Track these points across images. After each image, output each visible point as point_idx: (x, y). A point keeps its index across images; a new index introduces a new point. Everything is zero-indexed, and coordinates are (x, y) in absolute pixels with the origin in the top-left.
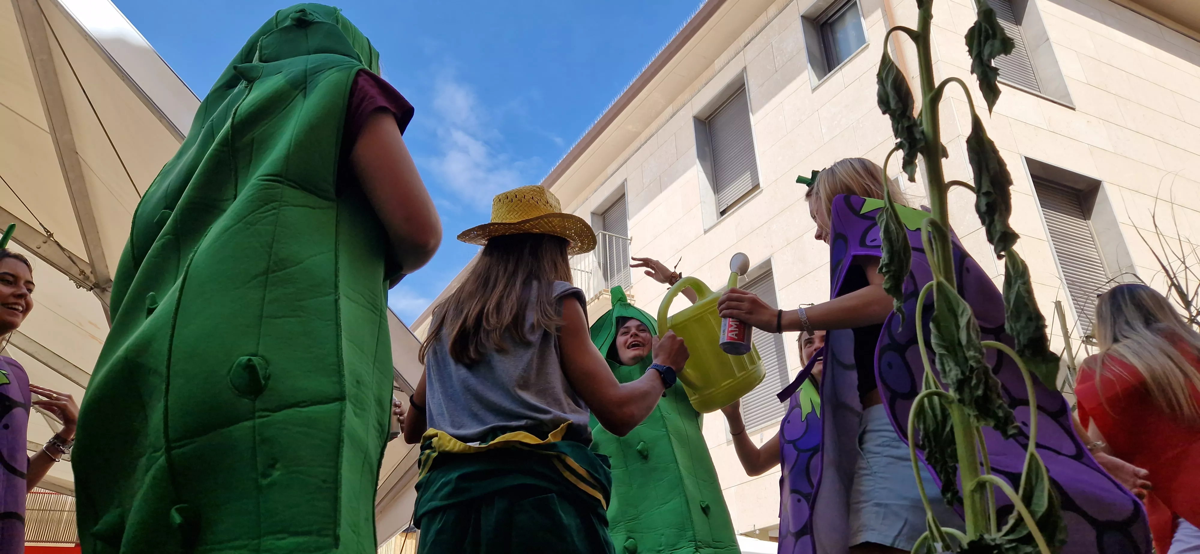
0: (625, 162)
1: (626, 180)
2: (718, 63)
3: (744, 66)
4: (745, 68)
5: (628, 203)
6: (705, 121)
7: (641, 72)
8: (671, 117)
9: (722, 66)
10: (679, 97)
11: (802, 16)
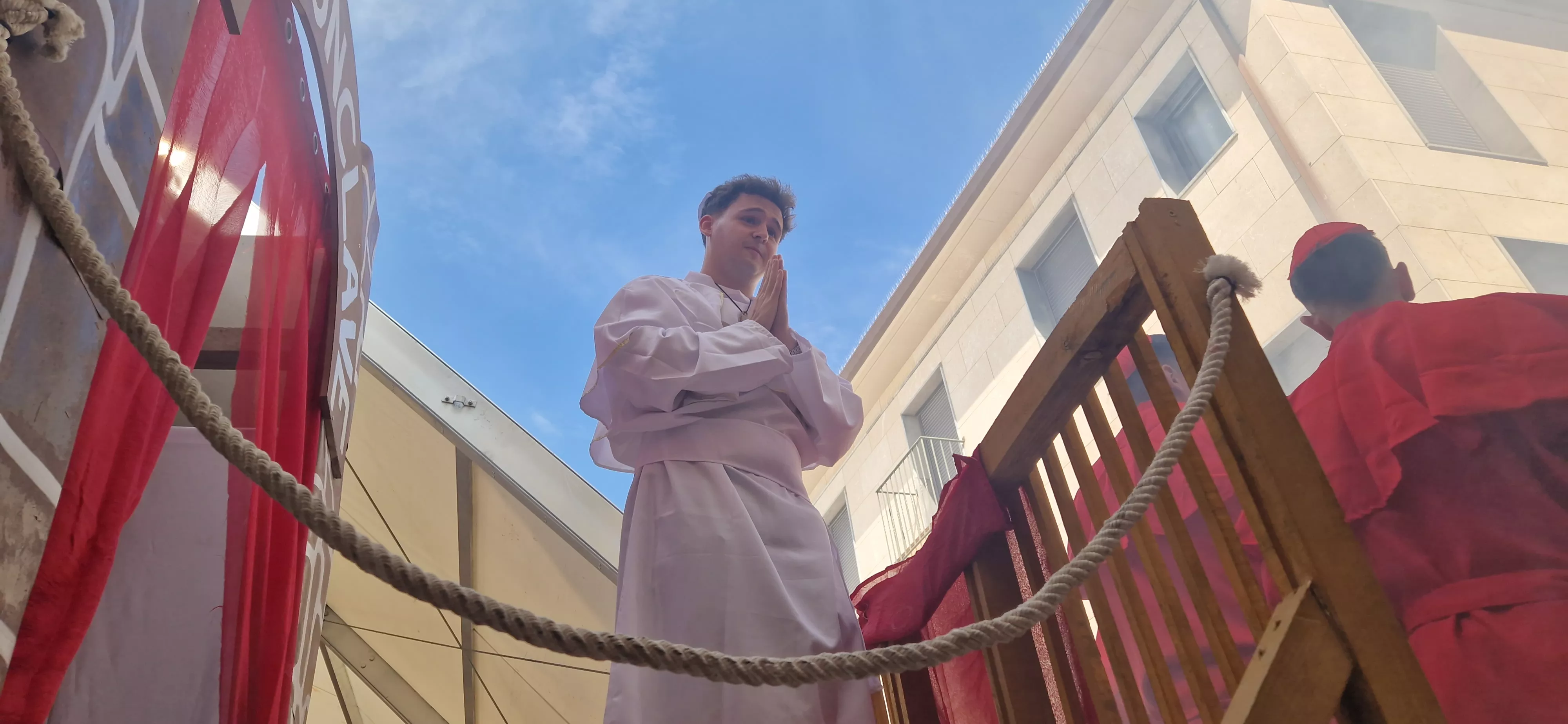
0: (936, 342)
1: (941, 364)
2: (1035, 197)
3: (1071, 193)
4: (1073, 195)
5: (949, 394)
6: (1032, 270)
7: (936, 227)
8: (986, 275)
9: (1041, 200)
10: (991, 248)
11: (1135, 118)
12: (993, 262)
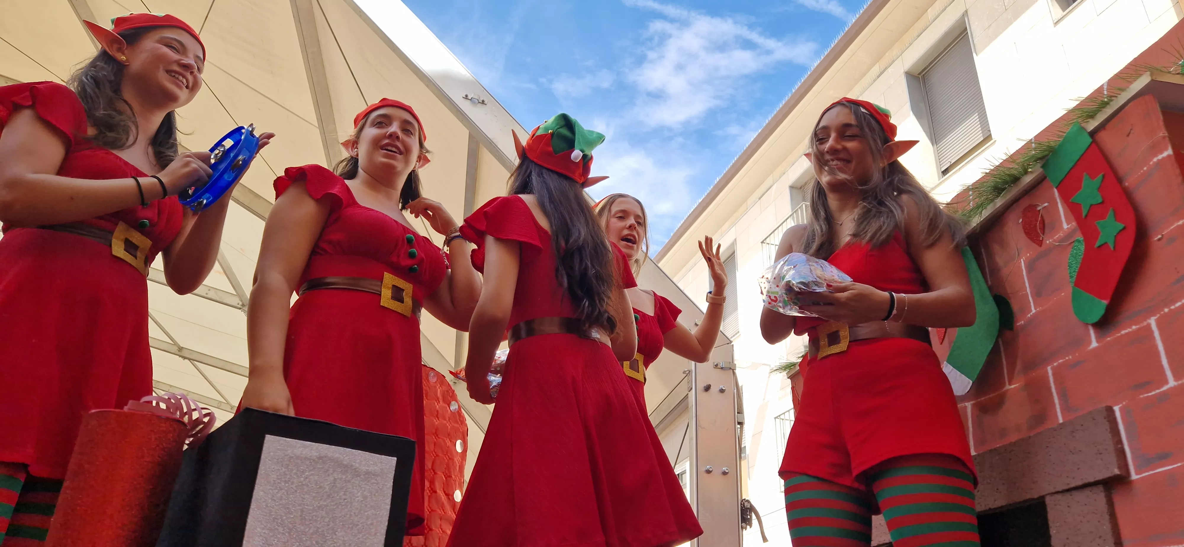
3: (965, 9)
4: (966, 11)
6: (918, 76)
10: (887, 54)
12: (886, 66)
